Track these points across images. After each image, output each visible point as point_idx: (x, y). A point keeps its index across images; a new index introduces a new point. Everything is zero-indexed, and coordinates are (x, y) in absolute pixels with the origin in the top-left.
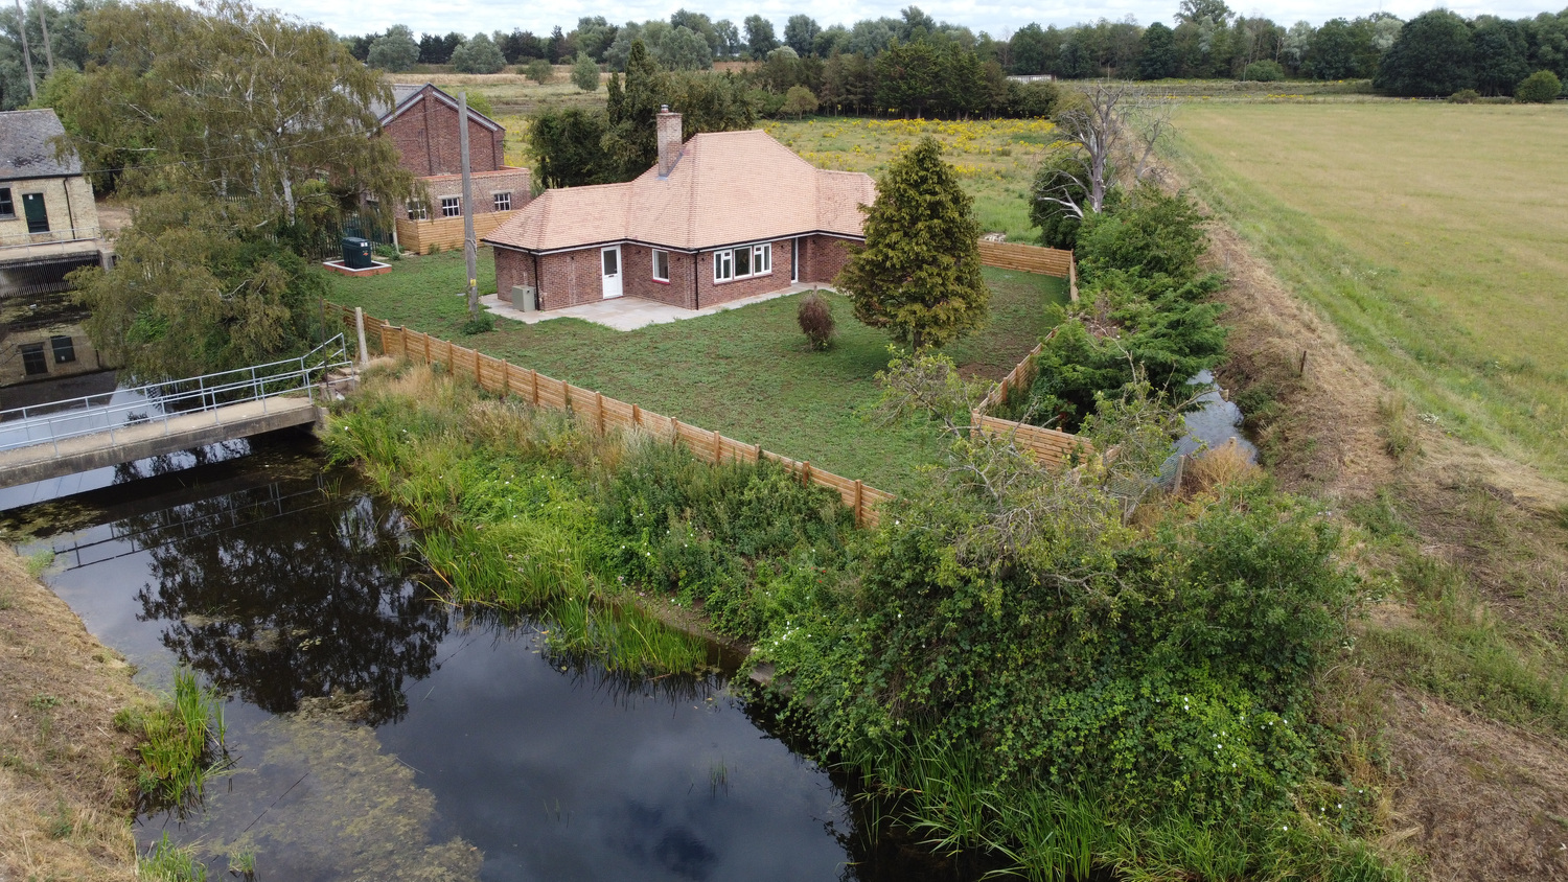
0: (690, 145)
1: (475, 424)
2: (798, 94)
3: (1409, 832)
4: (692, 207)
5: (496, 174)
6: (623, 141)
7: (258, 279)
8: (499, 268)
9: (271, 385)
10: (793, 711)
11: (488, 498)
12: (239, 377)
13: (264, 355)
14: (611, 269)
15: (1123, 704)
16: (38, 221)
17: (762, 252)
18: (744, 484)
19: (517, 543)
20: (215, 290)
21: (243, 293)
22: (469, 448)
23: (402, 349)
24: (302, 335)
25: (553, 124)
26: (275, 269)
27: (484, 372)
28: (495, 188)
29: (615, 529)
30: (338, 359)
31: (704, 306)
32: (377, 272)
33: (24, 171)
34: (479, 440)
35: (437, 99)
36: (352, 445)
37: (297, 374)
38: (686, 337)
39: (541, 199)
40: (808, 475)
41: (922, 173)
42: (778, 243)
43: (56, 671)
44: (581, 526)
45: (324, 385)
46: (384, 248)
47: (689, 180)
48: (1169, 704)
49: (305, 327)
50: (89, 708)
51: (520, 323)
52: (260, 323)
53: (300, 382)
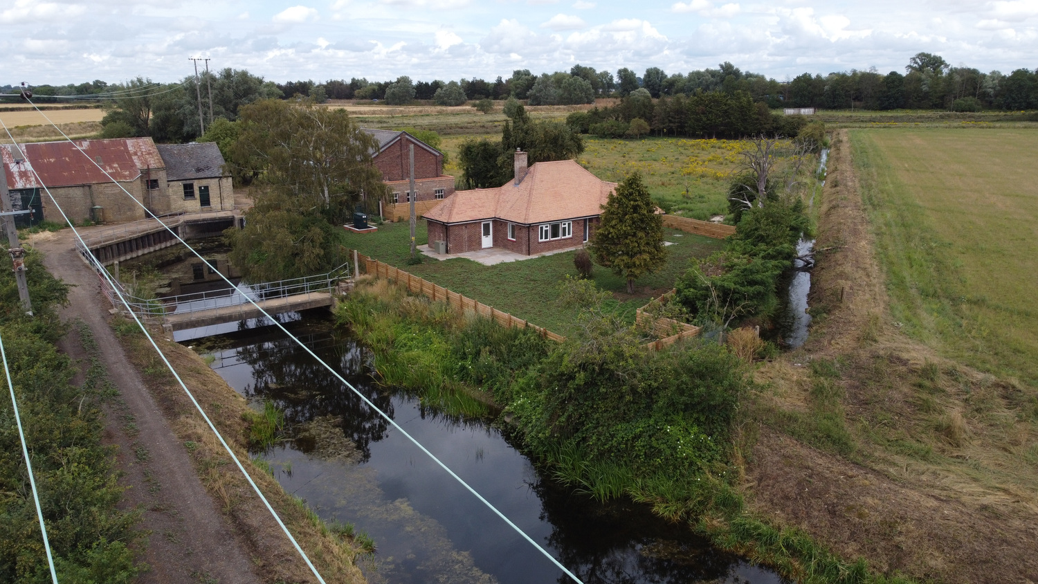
0: (532, 168)
1: (403, 307)
2: (637, 123)
3: (752, 484)
4: (529, 202)
5: (436, 179)
6: (509, 160)
7: (310, 235)
8: (430, 231)
9: (314, 286)
10: (518, 433)
11: (405, 342)
12: (298, 282)
13: (310, 272)
14: (487, 233)
15: (643, 428)
16: (205, 201)
17: (567, 226)
18: (516, 337)
19: (413, 361)
20: (290, 240)
21: (303, 242)
22: (400, 319)
23: (375, 271)
24: (328, 263)
25: (473, 150)
26: (318, 230)
27: (412, 283)
28: (436, 186)
29: (458, 356)
30: (346, 275)
31: (533, 254)
32: (370, 231)
33: (201, 175)
34: (404, 315)
35: (407, 139)
36: (348, 316)
37: (325, 281)
38: (518, 270)
39: (452, 196)
40: (545, 334)
41: (631, 190)
42: (576, 221)
43: (220, 397)
44: (444, 355)
45: (337, 287)
46: (375, 218)
47: (529, 187)
48: (663, 429)
49: (330, 259)
50: (232, 410)
51: (437, 260)
52: (309, 256)
53: (326, 285)
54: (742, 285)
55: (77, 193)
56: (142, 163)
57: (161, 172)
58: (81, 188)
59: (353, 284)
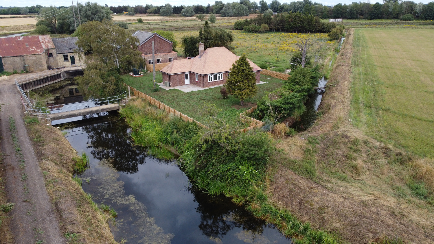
0: (206, 50)
1: (146, 111)
2: (264, 26)
4: (204, 65)
5: (170, 53)
7: (110, 79)
8: (163, 77)
9: (112, 101)
11: (145, 126)
12: (106, 100)
13: (110, 95)
14: (187, 78)
15: (230, 167)
16: (73, 62)
17: (220, 75)
18: (188, 126)
20: (101, 81)
21: (107, 82)
22: (145, 116)
23: (137, 95)
24: (118, 92)
25: (187, 40)
26: (113, 78)
27: (151, 101)
28: (169, 56)
29: (165, 133)
30: (125, 96)
31: (206, 87)
32: (140, 76)
33: (71, 51)
34: (146, 114)
36: (124, 114)
37: (116, 99)
38: (198, 94)
40: (200, 125)
42: (225, 73)
43: (64, 151)
44: (160, 132)
45: (121, 102)
46: (143, 70)
47: (204, 59)
49: (119, 89)
50: (68, 157)
51: (165, 90)
52: (109, 89)
53: (117, 101)
54: (283, 104)
55: (18, 59)
56: (45, 46)
57: (53, 50)
58: (19, 57)
59: (128, 101)
